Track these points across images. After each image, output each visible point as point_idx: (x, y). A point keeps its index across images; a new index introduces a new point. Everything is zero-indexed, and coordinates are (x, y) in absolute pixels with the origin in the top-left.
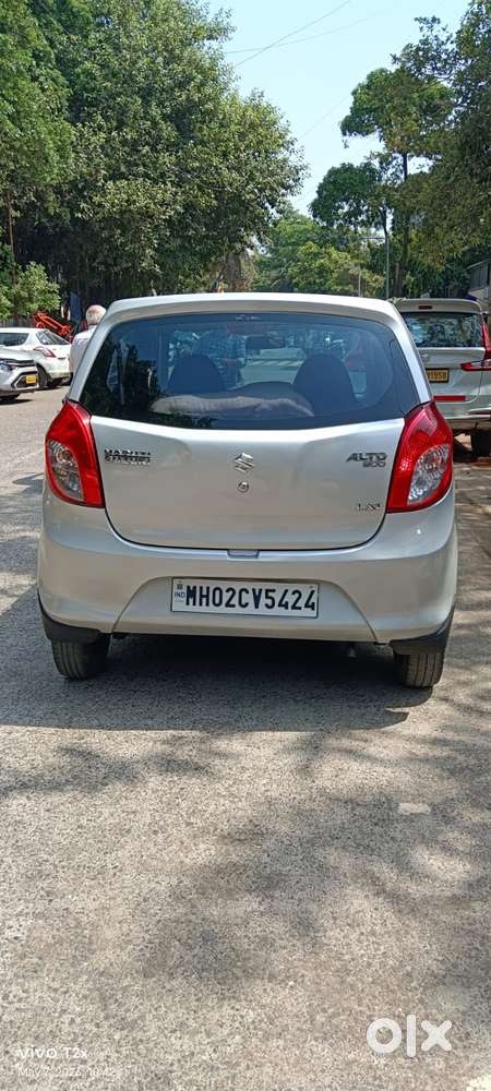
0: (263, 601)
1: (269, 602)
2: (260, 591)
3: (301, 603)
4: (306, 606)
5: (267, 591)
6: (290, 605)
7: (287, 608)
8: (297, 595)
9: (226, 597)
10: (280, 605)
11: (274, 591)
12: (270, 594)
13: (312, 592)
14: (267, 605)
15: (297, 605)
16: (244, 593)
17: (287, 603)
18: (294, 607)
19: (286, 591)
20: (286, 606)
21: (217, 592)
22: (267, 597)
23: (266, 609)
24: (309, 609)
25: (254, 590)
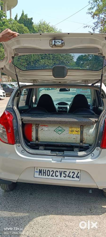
0: (63, 175)
1: (65, 175)
2: (62, 171)
3: (75, 176)
4: (76, 177)
5: (64, 172)
6: (71, 177)
7: (70, 178)
8: (73, 173)
9: (51, 173)
10: (68, 176)
11: (66, 172)
12: (65, 173)
13: (78, 172)
14: (64, 176)
15: (74, 177)
16: (57, 172)
17: (70, 176)
18: (72, 177)
19: (70, 172)
20: (70, 177)
21: (49, 172)
22: (64, 174)
23: (63, 177)
24: (77, 178)
25: (60, 171)
